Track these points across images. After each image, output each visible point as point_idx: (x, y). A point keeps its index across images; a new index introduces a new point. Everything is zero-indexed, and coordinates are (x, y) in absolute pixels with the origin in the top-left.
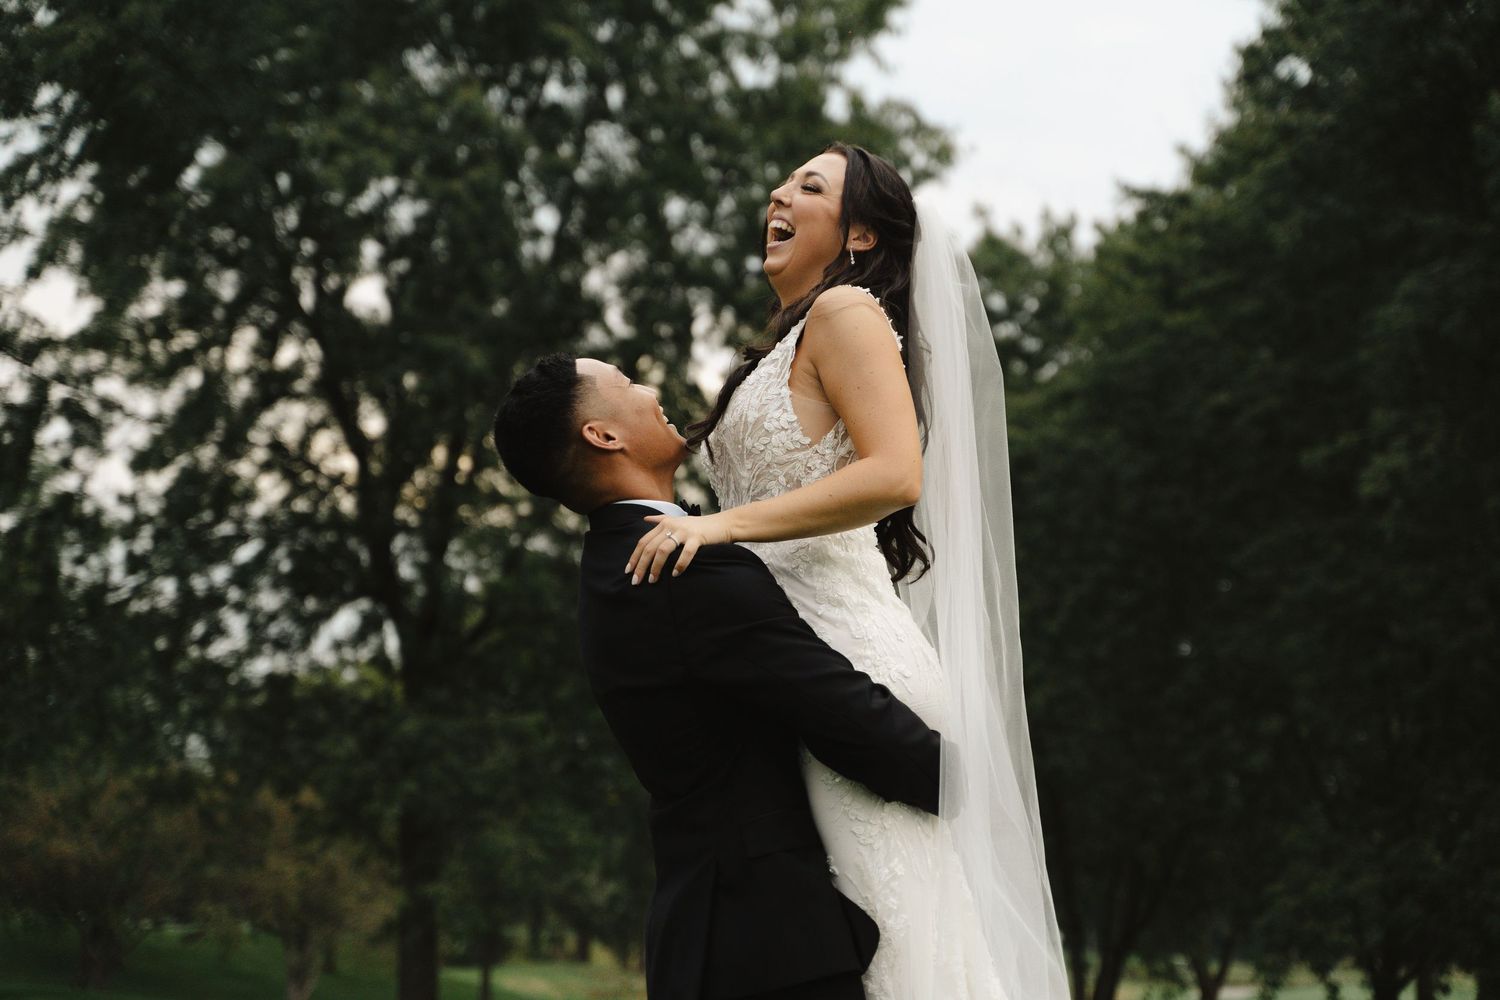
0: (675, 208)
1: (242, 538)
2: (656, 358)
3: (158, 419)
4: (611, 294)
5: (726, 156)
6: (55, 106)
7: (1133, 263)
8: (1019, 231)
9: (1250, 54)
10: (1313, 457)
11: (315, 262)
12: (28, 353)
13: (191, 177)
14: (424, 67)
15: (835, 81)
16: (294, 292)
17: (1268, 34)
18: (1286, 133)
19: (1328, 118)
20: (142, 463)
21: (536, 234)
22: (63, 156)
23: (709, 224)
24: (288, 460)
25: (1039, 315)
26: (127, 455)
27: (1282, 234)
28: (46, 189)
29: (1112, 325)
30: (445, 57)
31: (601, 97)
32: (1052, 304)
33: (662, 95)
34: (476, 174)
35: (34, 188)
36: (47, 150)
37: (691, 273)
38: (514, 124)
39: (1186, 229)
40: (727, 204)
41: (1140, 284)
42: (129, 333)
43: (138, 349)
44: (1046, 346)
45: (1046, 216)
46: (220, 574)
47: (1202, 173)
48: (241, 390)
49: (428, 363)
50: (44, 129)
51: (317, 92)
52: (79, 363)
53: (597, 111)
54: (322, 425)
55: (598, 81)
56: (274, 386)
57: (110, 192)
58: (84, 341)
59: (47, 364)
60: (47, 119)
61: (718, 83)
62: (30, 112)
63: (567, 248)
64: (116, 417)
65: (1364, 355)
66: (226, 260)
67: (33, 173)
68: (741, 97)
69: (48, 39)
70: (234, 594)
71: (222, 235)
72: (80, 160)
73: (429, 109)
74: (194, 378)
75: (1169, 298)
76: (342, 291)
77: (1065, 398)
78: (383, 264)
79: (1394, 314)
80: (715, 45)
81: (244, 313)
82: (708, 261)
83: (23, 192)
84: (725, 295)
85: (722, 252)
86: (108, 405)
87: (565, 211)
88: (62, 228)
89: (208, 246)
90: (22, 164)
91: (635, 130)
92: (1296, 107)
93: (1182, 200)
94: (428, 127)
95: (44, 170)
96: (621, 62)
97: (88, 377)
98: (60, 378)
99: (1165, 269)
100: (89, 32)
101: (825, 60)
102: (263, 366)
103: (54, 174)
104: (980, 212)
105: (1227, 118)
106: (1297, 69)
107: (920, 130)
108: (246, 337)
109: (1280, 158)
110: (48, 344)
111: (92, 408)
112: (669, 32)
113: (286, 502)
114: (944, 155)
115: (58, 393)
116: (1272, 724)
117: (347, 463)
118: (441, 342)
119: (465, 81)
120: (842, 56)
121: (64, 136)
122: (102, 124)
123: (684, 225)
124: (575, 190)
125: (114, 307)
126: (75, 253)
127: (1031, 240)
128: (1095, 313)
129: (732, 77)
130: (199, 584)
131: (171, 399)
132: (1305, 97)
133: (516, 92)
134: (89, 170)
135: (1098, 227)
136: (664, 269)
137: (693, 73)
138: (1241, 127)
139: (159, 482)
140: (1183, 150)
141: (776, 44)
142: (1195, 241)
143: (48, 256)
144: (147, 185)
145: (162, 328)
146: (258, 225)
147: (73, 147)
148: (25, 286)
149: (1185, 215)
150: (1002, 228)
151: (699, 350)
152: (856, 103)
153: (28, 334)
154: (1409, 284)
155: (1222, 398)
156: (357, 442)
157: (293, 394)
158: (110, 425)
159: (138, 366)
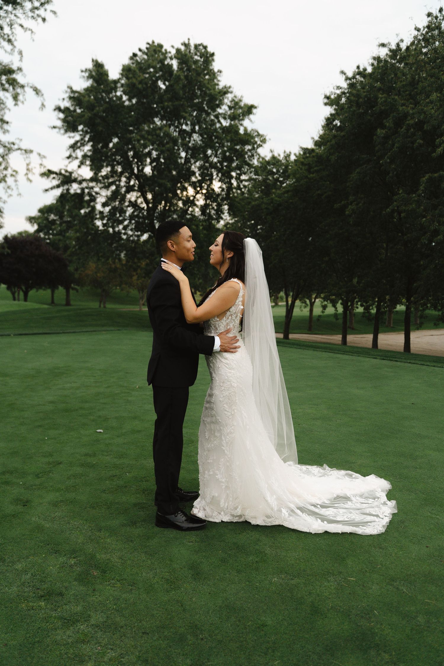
0: (209, 152)
1: (125, 220)
2: (205, 183)
3: (107, 196)
4: (196, 170)
5: (219, 141)
6: (82, 130)
7: (302, 163)
8: (279, 155)
9: (328, 119)
10: (337, 206)
11: (137, 163)
12: (80, 183)
13: (111, 145)
14: (158, 121)
15: (241, 125)
16: (133, 170)
17: (331, 115)
18: (335, 136)
19: (342, 134)
20: (104, 205)
21: (181, 158)
22: (85, 141)
23: (216, 156)
24: (134, 205)
25: (282, 173)
26: (101, 204)
27: (333, 158)
28: (82, 148)
29: (298, 176)
30: (162, 120)
31: (194, 128)
32: (285, 171)
33: (206, 128)
34: (168, 146)
35: (79, 148)
36: (82, 139)
37: (213, 166)
38: (176, 134)
39: (313, 157)
40: (220, 151)
41: (303, 168)
42: (101, 178)
43: (102, 181)
44: (284, 180)
45: (285, 152)
46: (121, 227)
47: (316, 143)
48: (124, 190)
49: (160, 186)
50: (81, 135)
51: (136, 127)
52: (91, 184)
53: (193, 131)
54: (139, 197)
55: (193, 125)
56: (130, 189)
57: (94, 149)
58: (92, 180)
59: (84, 185)
60: (81, 133)
61: (218, 125)
62: (78, 131)
63: (187, 160)
64: (98, 196)
65: (348, 184)
66: (119, 164)
67: (79, 144)
68: (223, 128)
69: (81, 116)
70: (123, 231)
71: (118, 158)
72: (88, 141)
73: (158, 132)
74: (113, 188)
75: (309, 171)
76: (143, 169)
77: (287, 192)
78: (151, 163)
79: (354, 176)
80: (217, 117)
81: (123, 174)
82: (216, 163)
83: (77, 148)
84: (219, 170)
85: (219, 161)
86: (97, 193)
87: (187, 153)
88: (85, 156)
89: (115, 160)
90: (77, 142)
91: (201, 135)
92: (337, 131)
93: (313, 150)
94: (159, 136)
95: (81, 144)
96: (198, 121)
97: (92, 188)
98: (87, 188)
99: (309, 164)
100: (88, 115)
101: (239, 120)
102: (127, 185)
103: (83, 145)
104: (271, 151)
105: (321, 132)
106: (337, 123)
107: (258, 135)
108: (124, 179)
109: (333, 142)
110: (84, 180)
111: (94, 194)
112: (208, 114)
113: (133, 212)
114: (264, 141)
115: (86, 191)
116: (326, 259)
117: (144, 205)
118: (161, 181)
119: (165, 125)
120: (243, 120)
121: (85, 137)
122: (92, 134)
123: (211, 156)
124: (189, 148)
125: (96, 174)
126: (88, 163)
127: (281, 157)
128: (294, 174)
129: (221, 123)
130: (117, 229)
131: (109, 193)
132: (339, 129)
133: (177, 127)
134: (91, 143)
135: (295, 154)
136: (207, 165)
137: (213, 123)
138: (324, 134)
139: (107, 209)
140: (313, 138)
141: (229, 116)
142: (315, 159)
143: (82, 163)
144: (102, 147)
145: (106, 177)
146: (125, 156)
147: (87, 139)
148: (78, 169)
149: (314, 154)
150: (276, 155)
151: (214, 182)
152: (246, 129)
153: (79, 179)
154: (358, 170)
155: (319, 192)
156: (146, 201)
157: (134, 190)
158: (97, 197)
159: (102, 185)
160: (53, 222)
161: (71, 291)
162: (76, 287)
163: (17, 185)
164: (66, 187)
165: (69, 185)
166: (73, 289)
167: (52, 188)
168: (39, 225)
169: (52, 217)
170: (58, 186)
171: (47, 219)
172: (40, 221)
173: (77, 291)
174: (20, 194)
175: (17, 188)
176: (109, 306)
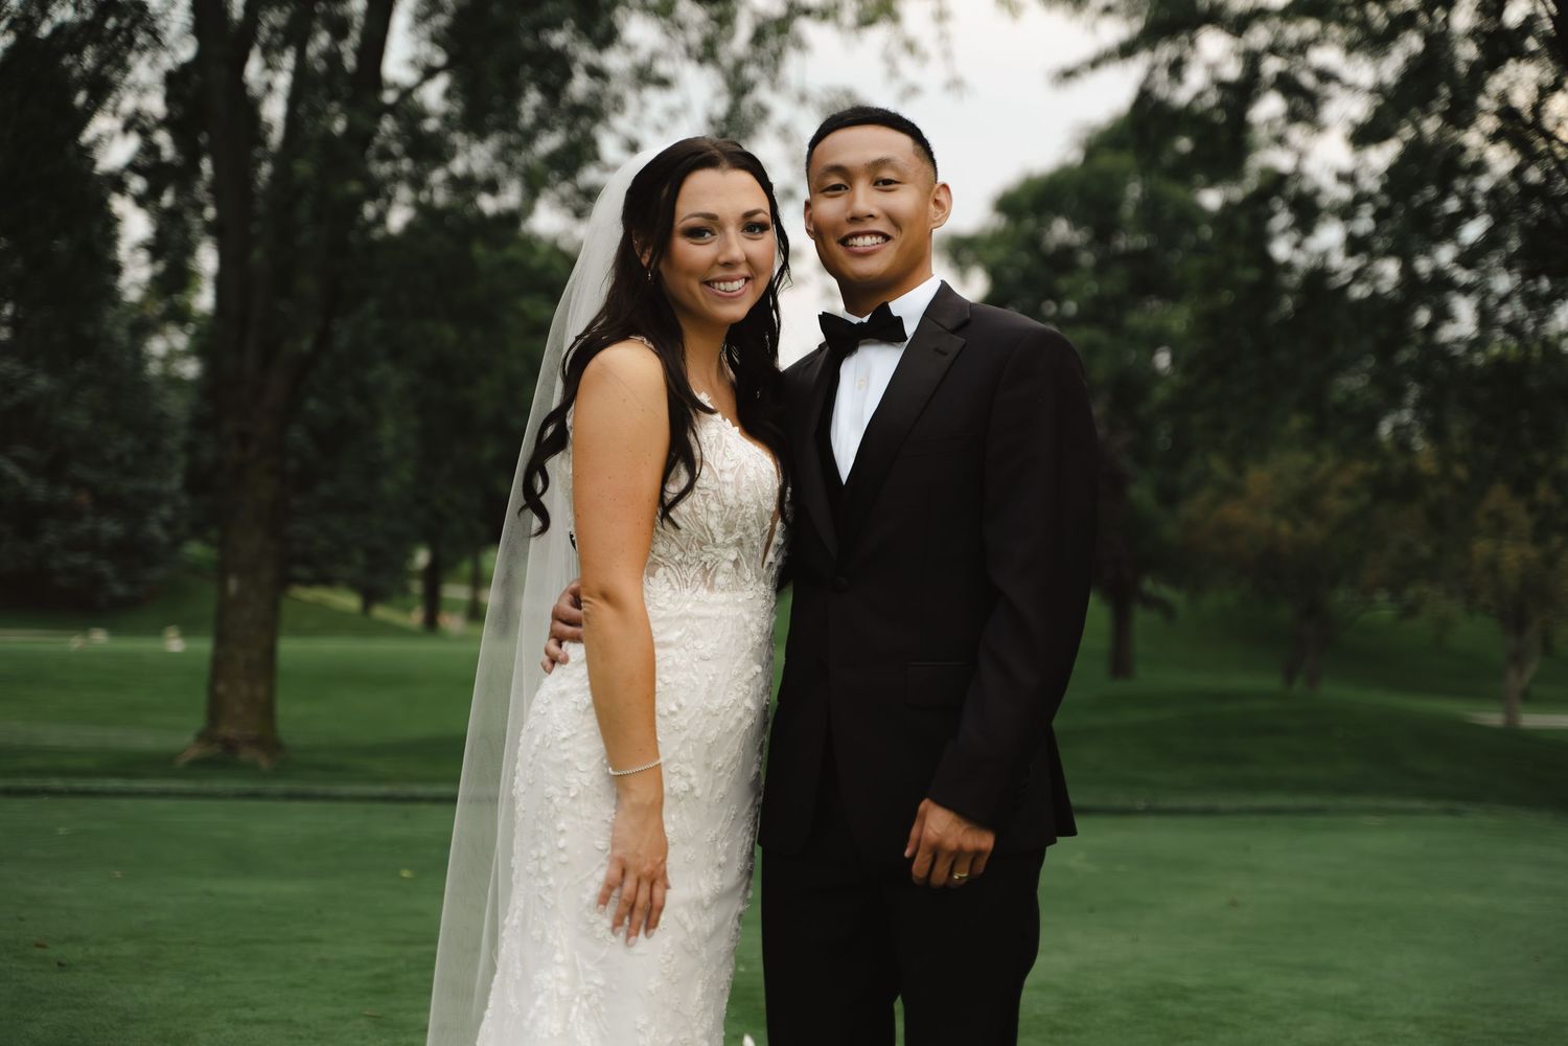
1: (1469, 212)
3: (1378, 90)
12: (1240, 25)
20: (1363, 136)
26: (1346, 129)
43: (1354, 14)
46: (1445, 254)
48: (1467, 53)
52: (1293, 33)
54: (1556, 86)
56: (1501, 47)
58: (1294, 10)
59: (1259, 36)
64: (1333, 89)
70: (1461, 275)
74: (1413, 42)
86: (1325, 76)
97: (1300, 50)
98: (1273, 50)
102: (1490, 26)
110: (1260, 14)
111: (1310, 80)
113: (1517, 173)
115: (1272, 66)
130: (1423, 266)
131: (1391, 67)
139: (1379, 157)
153: (1235, 7)
157: (1521, 55)
158: (1328, 98)
159: (1354, 34)
160: (1064, 258)
161: (1141, 617)
162: (1167, 592)
163: (943, 36)
164: (1166, 52)
165: (1184, 37)
166: (1151, 602)
167: (1095, 63)
168: (994, 274)
169: (1061, 231)
170: (1126, 51)
171: (1034, 243)
172: (999, 253)
173: (1167, 610)
174: (955, 85)
175: (947, 55)
176: (1336, 692)
